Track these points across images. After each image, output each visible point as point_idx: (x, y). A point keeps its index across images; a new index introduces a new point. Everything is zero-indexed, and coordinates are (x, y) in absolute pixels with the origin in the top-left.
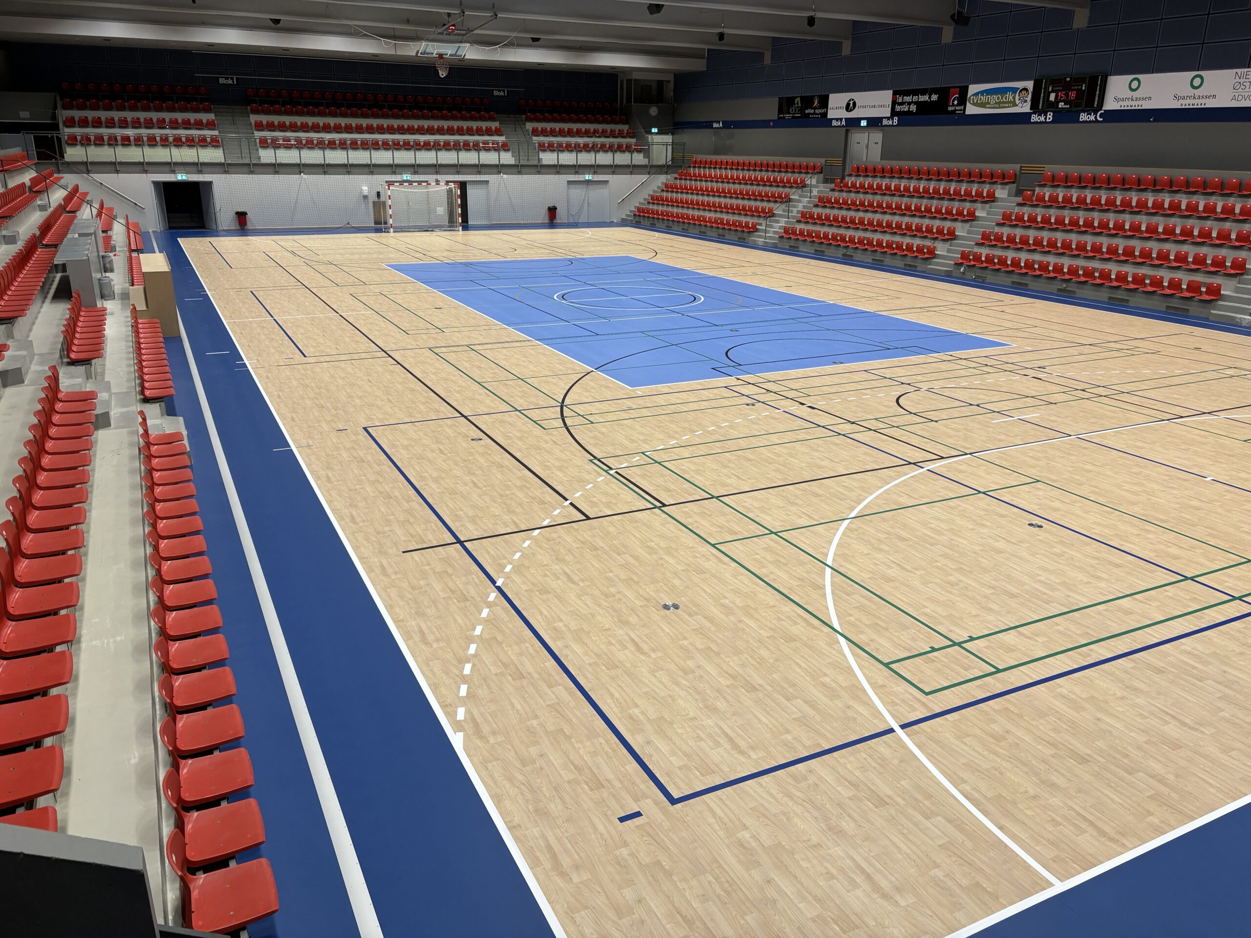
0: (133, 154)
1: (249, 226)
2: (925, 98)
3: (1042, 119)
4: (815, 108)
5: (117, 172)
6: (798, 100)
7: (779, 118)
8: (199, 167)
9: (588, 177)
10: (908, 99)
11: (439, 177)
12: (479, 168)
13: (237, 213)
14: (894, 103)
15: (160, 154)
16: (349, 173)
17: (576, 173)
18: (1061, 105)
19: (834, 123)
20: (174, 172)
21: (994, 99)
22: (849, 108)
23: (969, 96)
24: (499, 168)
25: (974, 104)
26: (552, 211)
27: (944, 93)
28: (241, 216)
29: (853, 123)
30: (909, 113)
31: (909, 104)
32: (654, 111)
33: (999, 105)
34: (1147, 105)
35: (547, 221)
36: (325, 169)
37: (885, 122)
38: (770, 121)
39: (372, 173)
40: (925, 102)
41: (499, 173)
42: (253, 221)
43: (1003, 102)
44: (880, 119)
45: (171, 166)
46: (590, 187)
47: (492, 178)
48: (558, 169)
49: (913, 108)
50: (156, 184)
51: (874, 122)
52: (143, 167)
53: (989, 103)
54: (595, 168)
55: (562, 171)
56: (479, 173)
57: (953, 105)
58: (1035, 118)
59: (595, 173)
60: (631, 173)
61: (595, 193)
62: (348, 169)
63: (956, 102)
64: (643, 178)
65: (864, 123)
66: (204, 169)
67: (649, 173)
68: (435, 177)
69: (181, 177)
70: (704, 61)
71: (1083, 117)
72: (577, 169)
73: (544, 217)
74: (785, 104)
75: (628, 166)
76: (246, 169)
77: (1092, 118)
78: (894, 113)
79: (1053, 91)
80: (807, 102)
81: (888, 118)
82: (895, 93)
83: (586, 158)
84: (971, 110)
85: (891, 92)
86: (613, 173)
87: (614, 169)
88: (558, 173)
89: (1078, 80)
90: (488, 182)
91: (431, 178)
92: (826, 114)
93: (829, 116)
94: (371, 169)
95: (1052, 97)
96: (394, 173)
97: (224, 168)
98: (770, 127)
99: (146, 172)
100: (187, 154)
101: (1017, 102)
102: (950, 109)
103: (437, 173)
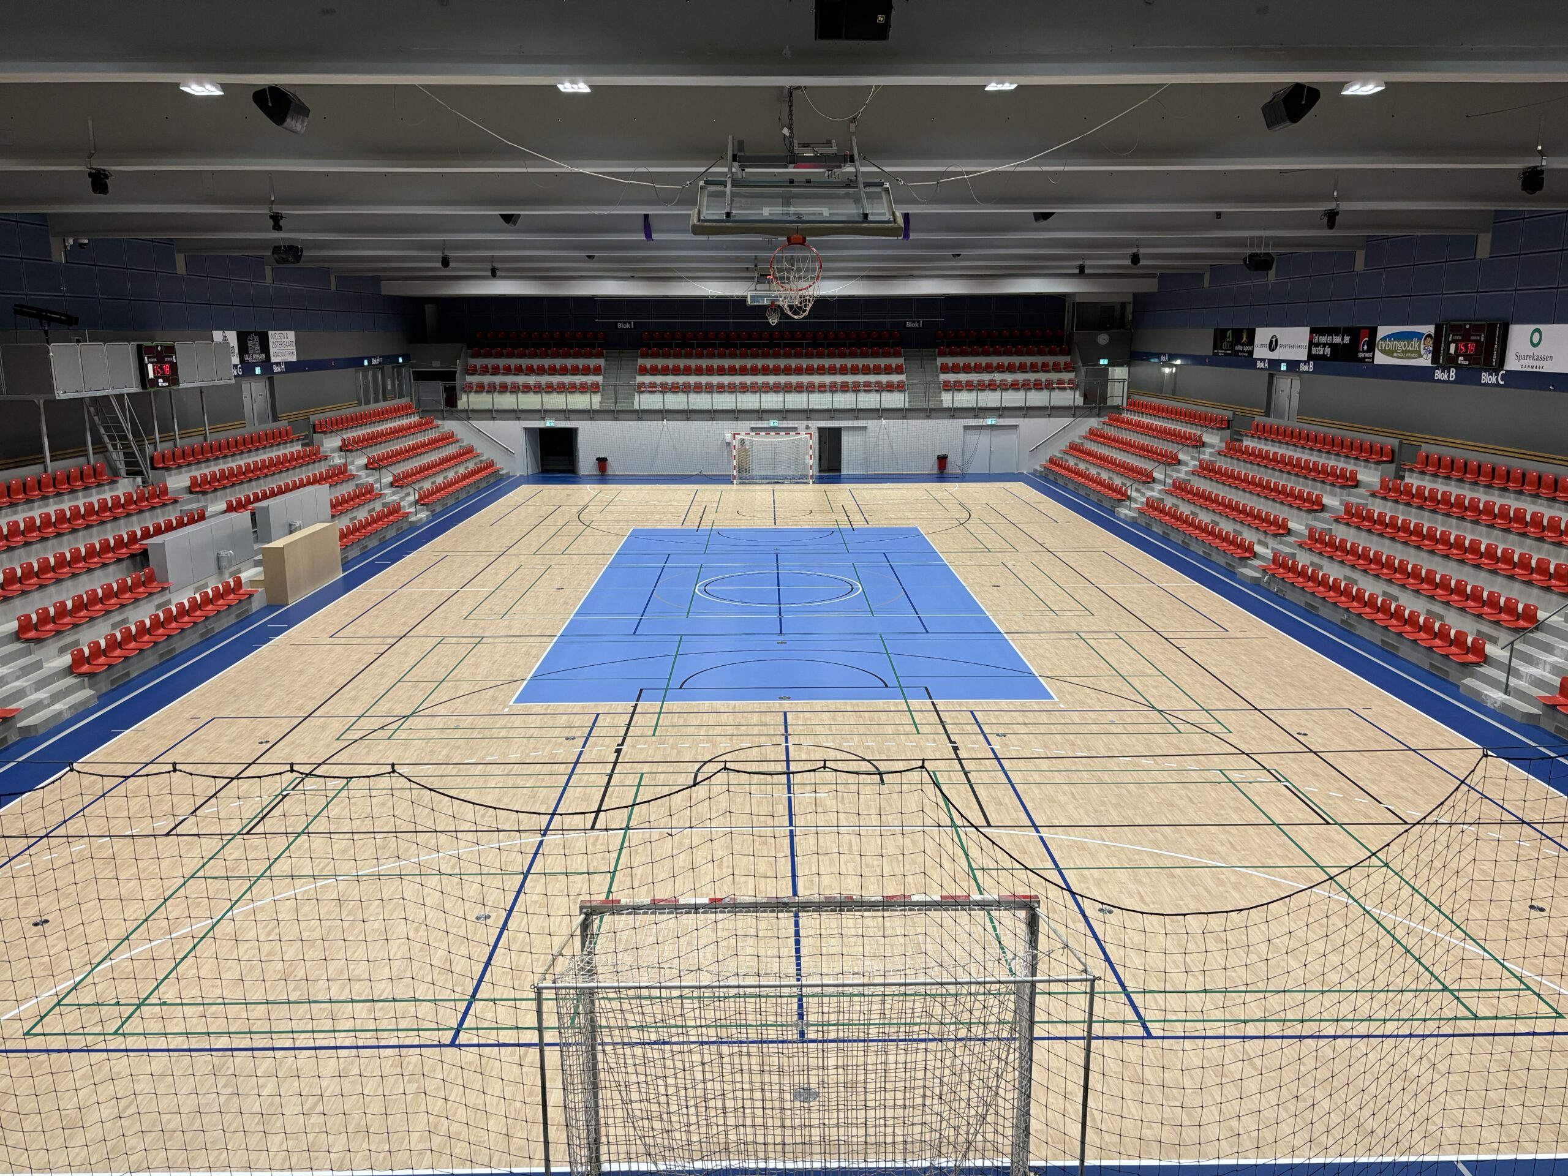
0: (506, 401)
1: (609, 472)
2: (1337, 340)
3: (1446, 376)
4: (1243, 345)
5: (494, 419)
6: (1229, 333)
7: (1215, 354)
8: (568, 414)
9: (990, 421)
10: (1323, 339)
11: (810, 423)
12: (856, 413)
13: (598, 459)
14: (1311, 344)
15: (530, 401)
16: (712, 419)
17: (976, 417)
18: (1461, 360)
19: (1259, 365)
20: (543, 419)
21: (1401, 345)
22: (1273, 345)
23: (1378, 339)
24: (880, 413)
25: (1383, 352)
26: (942, 460)
27: (1354, 333)
28: (602, 462)
29: (1275, 364)
30: (1323, 357)
31: (1324, 345)
32: (1103, 339)
33: (1406, 354)
34: (1549, 367)
35: (935, 471)
36: (688, 414)
37: (1303, 367)
38: (1205, 357)
39: (737, 419)
40: (1338, 345)
41: (880, 418)
42: (613, 468)
43: (1410, 351)
44: (1297, 363)
45: (543, 413)
46: (995, 432)
47: (871, 424)
48: (954, 412)
49: (1328, 351)
50: (527, 430)
51: (1293, 365)
52: (516, 414)
53: (1396, 351)
54: (1001, 411)
55: (956, 414)
56: (857, 418)
57: (1363, 351)
58: (1439, 375)
59: (1000, 416)
60: (1049, 416)
61: (1003, 440)
62: (712, 414)
63: (1365, 348)
64: (1067, 421)
65: (1284, 367)
66: (572, 416)
67: (1074, 416)
68: (805, 423)
69: (549, 423)
70: (1156, 280)
71: (1486, 378)
72: (978, 412)
73: (931, 466)
74: (1220, 336)
75: (1045, 408)
76: (610, 416)
77: (1493, 380)
78: (1311, 357)
79: (1453, 341)
80: (1237, 333)
81: (1305, 362)
82: (1312, 331)
83: (990, 399)
84: (1380, 359)
85: (1308, 329)
86: (1025, 416)
87: (1027, 411)
88: (952, 417)
89: (1477, 329)
90: (865, 428)
91: (800, 424)
92: (1251, 353)
93: (1255, 356)
94: (736, 414)
95: (1452, 349)
96: (761, 419)
97: (590, 414)
98: (1204, 364)
99: (519, 419)
100: (556, 401)
101: (1423, 352)
102: (1361, 355)
103: (808, 419)
